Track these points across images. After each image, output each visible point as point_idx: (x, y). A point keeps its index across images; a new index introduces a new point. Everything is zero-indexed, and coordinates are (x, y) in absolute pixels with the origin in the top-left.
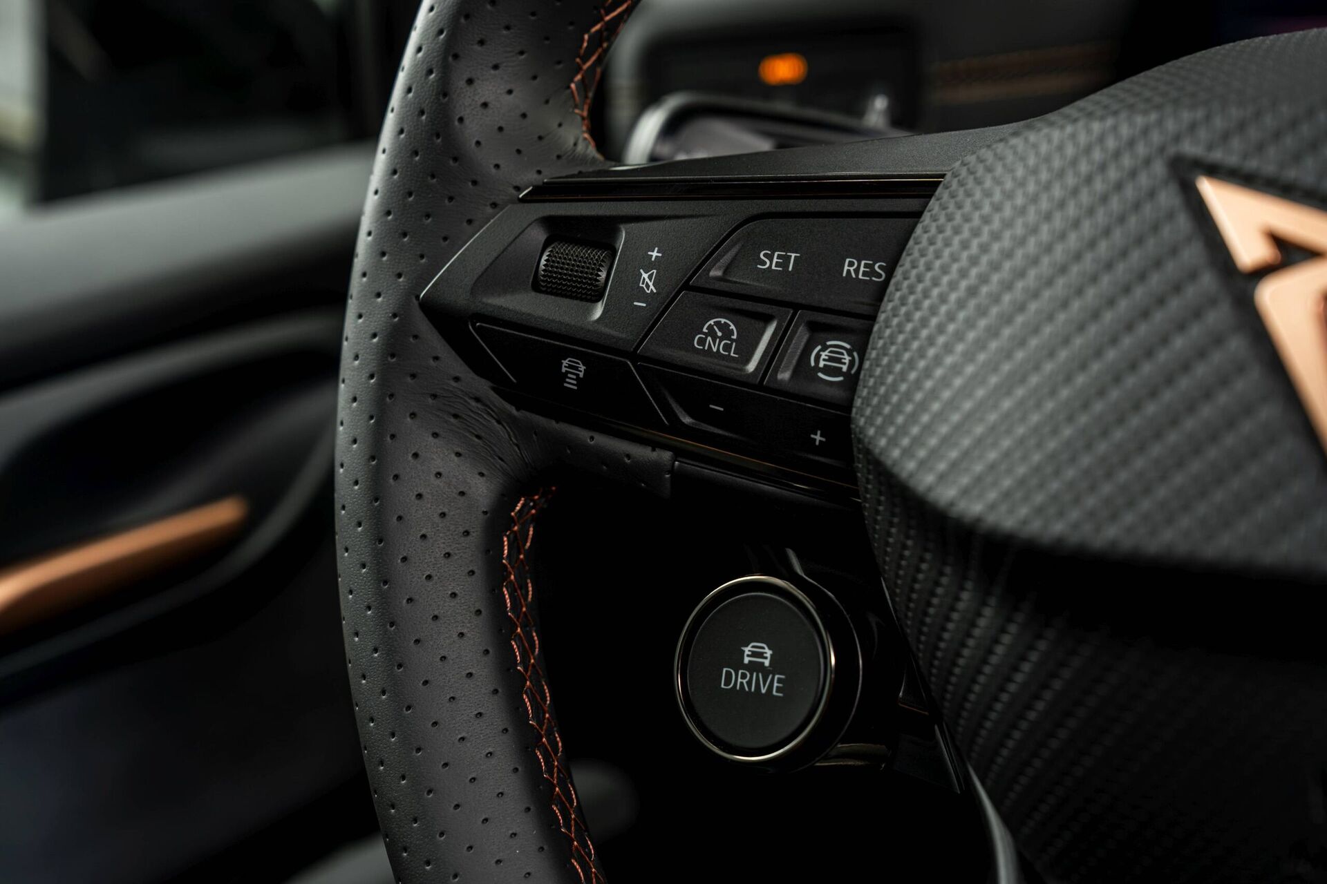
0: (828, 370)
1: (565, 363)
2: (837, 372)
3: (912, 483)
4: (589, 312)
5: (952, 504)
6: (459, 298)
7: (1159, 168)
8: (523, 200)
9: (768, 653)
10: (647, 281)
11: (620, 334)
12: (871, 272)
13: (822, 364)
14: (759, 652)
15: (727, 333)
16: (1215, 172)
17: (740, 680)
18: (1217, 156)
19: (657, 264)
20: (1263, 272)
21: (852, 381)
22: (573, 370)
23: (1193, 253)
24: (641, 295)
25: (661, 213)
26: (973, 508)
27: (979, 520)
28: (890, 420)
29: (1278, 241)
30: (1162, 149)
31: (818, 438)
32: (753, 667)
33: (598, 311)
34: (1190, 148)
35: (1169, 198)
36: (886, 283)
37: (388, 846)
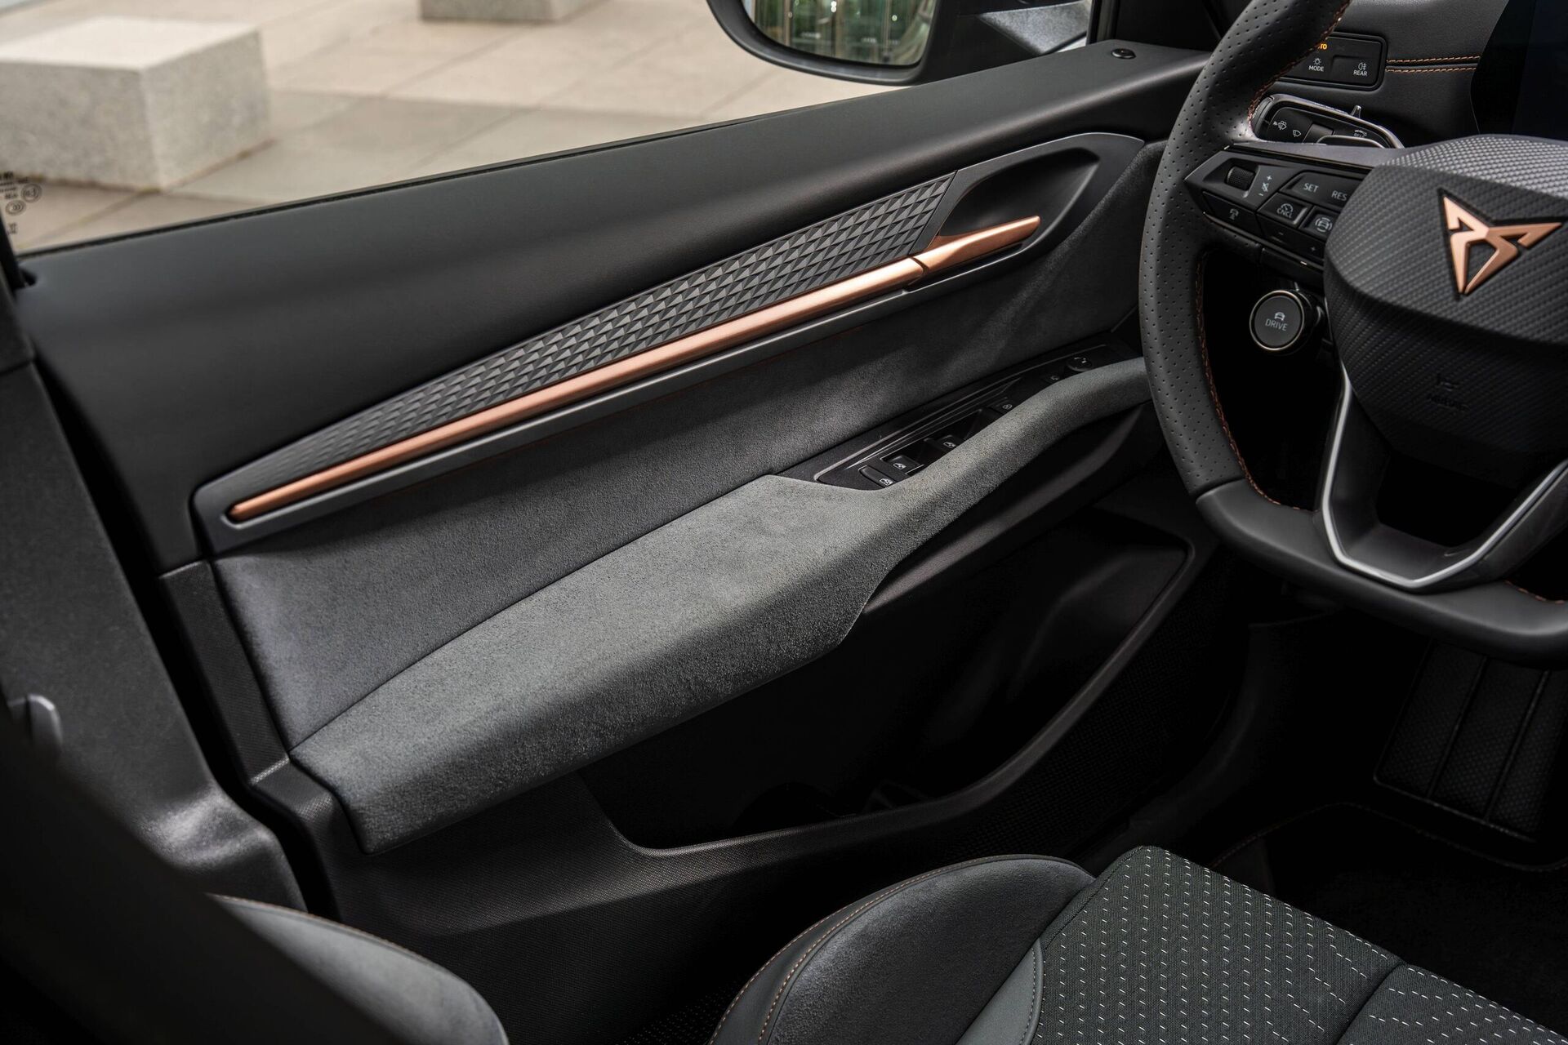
0: (1320, 227)
1: (1232, 210)
2: (1324, 229)
3: (1341, 272)
4: (1243, 194)
5: (1351, 282)
6: (1200, 182)
7: (1435, 189)
8: (1226, 150)
9: (1283, 316)
10: (1265, 187)
11: (1254, 204)
12: (1341, 197)
13: (1319, 225)
14: (1280, 316)
15: (1289, 209)
16: (1450, 196)
17: (1272, 324)
18: (1451, 191)
19: (1270, 182)
20: (1455, 231)
21: (1328, 232)
22: (1234, 213)
23: (1438, 220)
24: (1262, 191)
25: (1274, 163)
26: (1357, 285)
27: (1357, 288)
28: (1338, 250)
29: (1461, 222)
30: (1436, 185)
31: (1313, 249)
32: (1277, 320)
33: (1246, 194)
34: (1445, 187)
35: (1435, 201)
36: (1346, 201)
37: (1146, 362)
